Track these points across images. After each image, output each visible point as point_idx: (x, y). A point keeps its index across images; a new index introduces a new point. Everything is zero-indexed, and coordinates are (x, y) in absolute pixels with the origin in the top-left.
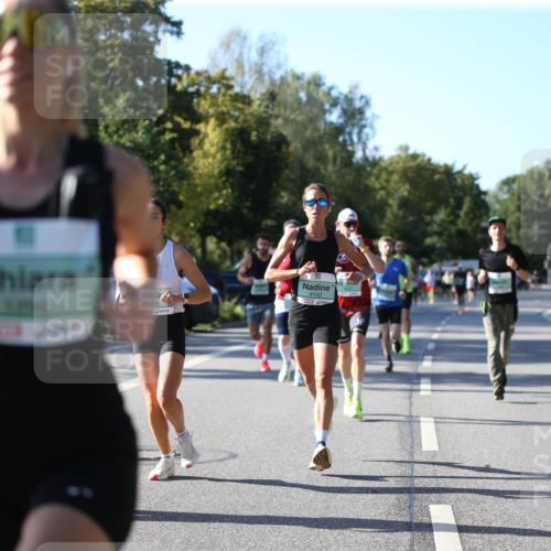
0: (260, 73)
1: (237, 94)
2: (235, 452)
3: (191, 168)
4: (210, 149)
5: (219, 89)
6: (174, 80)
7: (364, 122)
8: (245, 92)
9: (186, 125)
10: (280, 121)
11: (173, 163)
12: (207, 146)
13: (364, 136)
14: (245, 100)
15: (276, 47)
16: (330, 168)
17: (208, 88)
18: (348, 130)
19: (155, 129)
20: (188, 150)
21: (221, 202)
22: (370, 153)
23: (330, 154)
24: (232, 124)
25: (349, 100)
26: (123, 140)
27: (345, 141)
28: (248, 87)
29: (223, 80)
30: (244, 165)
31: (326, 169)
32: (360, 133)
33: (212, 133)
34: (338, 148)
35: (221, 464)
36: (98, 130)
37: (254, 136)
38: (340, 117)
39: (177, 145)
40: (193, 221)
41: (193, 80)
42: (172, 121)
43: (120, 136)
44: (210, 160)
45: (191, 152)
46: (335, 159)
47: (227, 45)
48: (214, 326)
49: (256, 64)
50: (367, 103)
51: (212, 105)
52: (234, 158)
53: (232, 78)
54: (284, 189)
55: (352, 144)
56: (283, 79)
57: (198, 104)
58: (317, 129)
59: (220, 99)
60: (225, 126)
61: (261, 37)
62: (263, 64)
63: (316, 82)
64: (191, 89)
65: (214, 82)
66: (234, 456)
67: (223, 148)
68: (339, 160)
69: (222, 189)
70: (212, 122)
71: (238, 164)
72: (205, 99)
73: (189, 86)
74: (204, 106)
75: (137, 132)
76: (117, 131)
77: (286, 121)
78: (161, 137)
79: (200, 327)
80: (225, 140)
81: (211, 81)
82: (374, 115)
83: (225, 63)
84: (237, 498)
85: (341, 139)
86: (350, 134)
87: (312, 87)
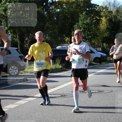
0: (114, 6)
1: (109, 11)
2: (112, 90)
3: (99, 28)
4: (104, 23)
5: (105, 10)
6: (95, 8)
8: (111, 10)
9: (98, 18)
10: (119, 17)
11: (96, 27)
12: (103, 23)
14: (111, 12)
19: (91, 20)
20: (99, 24)
21: (106, 35)
26: (84, 22)
28: (112, 9)
29: (106, 8)
30: (111, 27)
33: (104, 19)
35: (109, 93)
36: (79, 20)
37: (113, 20)
39: (96, 23)
40: (100, 40)
41: (99, 8)
42: (95, 17)
43: (84, 21)
44: (104, 26)
45: (100, 24)
48: (106, 63)
51: (104, 13)
52: (109, 25)
53: (108, 7)
56: (119, 7)
59: (106, 12)
60: (107, 18)
64: (99, 10)
65: (104, 9)
66: (112, 92)
67: (107, 23)
69: (107, 32)
70: (104, 17)
71: (110, 27)
72: (102, 12)
73: (98, 9)
74: (102, 14)
75: (88, 20)
77: (121, 16)
78: (93, 21)
79: (103, 63)
80: (107, 21)
81: (103, 8)
83: (106, 4)
84: (113, 101)
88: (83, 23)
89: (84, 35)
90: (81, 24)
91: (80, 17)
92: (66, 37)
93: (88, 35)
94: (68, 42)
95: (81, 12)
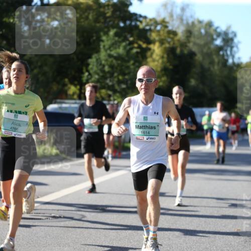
0: (181, 19)
1: (170, 30)
5: (161, 28)
6: (138, 23)
8: (174, 29)
9: (144, 46)
10: (191, 44)
12: (154, 56)
14: (175, 33)
16: (216, 67)
17: (156, 27)
19: (128, 47)
21: (161, 84)
23: (216, 60)
24: (167, 45)
25: (226, 34)
26: (112, 53)
28: (176, 26)
29: (164, 23)
30: (173, 65)
33: (157, 50)
36: (100, 48)
37: (178, 51)
39: (140, 56)
41: (148, 23)
42: (137, 43)
43: (111, 51)
44: (156, 63)
45: (146, 59)
46: (219, 63)
47: (165, 6)
50: (235, 35)
51: (158, 35)
52: (167, 62)
53: (168, 23)
54: (193, 77)
56: (193, 23)
57: (151, 35)
58: (209, 48)
59: (162, 33)
60: (164, 46)
63: (210, 24)
64: (148, 28)
65: (159, 24)
67: (162, 57)
69: (162, 77)
70: (157, 44)
71: (170, 65)
72: (154, 33)
73: (147, 25)
74: (154, 36)
75: (119, 48)
76: (109, 48)
77: (195, 44)
78: (131, 51)
80: (164, 53)
81: (156, 23)
83: (164, 15)
85: (221, 53)
86: (226, 51)
87: (208, 27)
88: (110, 56)
89: (110, 81)
90: (105, 56)
91: (103, 41)
92: (69, 85)
93: (120, 82)
94: (75, 97)
95: (106, 30)
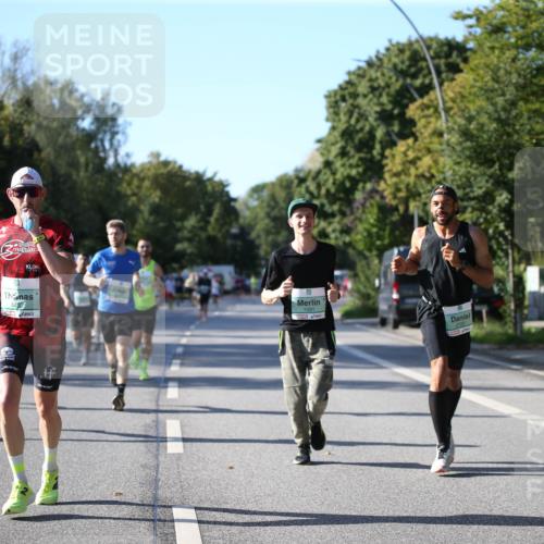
7: (116, 129)
13: (115, 142)
15: (30, 54)
18: (100, 136)
22: (121, 159)
27: (97, 147)
31: (78, 175)
32: (111, 140)
34: (90, 154)
38: (92, 123)
49: (9, 70)
55: (104, 150)
61: (15, 44)
62: (15, 70)
68: (91, 166)
82: (126, 122)
